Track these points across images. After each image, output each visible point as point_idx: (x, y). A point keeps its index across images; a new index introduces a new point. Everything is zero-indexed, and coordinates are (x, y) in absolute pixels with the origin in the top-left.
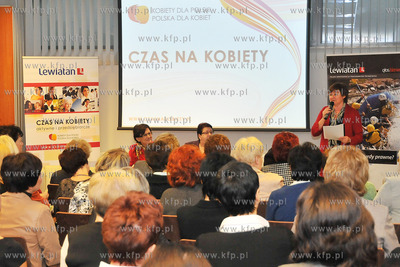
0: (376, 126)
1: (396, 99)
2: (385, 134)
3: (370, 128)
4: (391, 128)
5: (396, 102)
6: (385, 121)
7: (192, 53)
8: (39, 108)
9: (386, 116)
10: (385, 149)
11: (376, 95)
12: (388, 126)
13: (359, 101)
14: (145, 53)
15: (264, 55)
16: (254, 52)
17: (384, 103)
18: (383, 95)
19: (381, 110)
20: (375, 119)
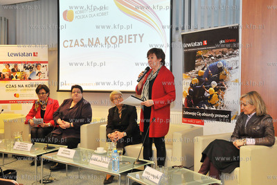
0: (216, 89)
1: (230, 66)
2: (222, 97)
3: (211, 91)
4: (227, 91)
5: (230, 69)
6: (222, 85)
7: (97, 39)
8: (7, 77)
9: (222, 80)
10: (222, 109)
11: (215, 63)
12: (224, 89)
13: (203, 69)
14: (71, 41)
15: (141, 37)
16: (135, 35)
17: (221, 69)
18: (220, 63)
19: (219, 76)
20: (214, 84)
